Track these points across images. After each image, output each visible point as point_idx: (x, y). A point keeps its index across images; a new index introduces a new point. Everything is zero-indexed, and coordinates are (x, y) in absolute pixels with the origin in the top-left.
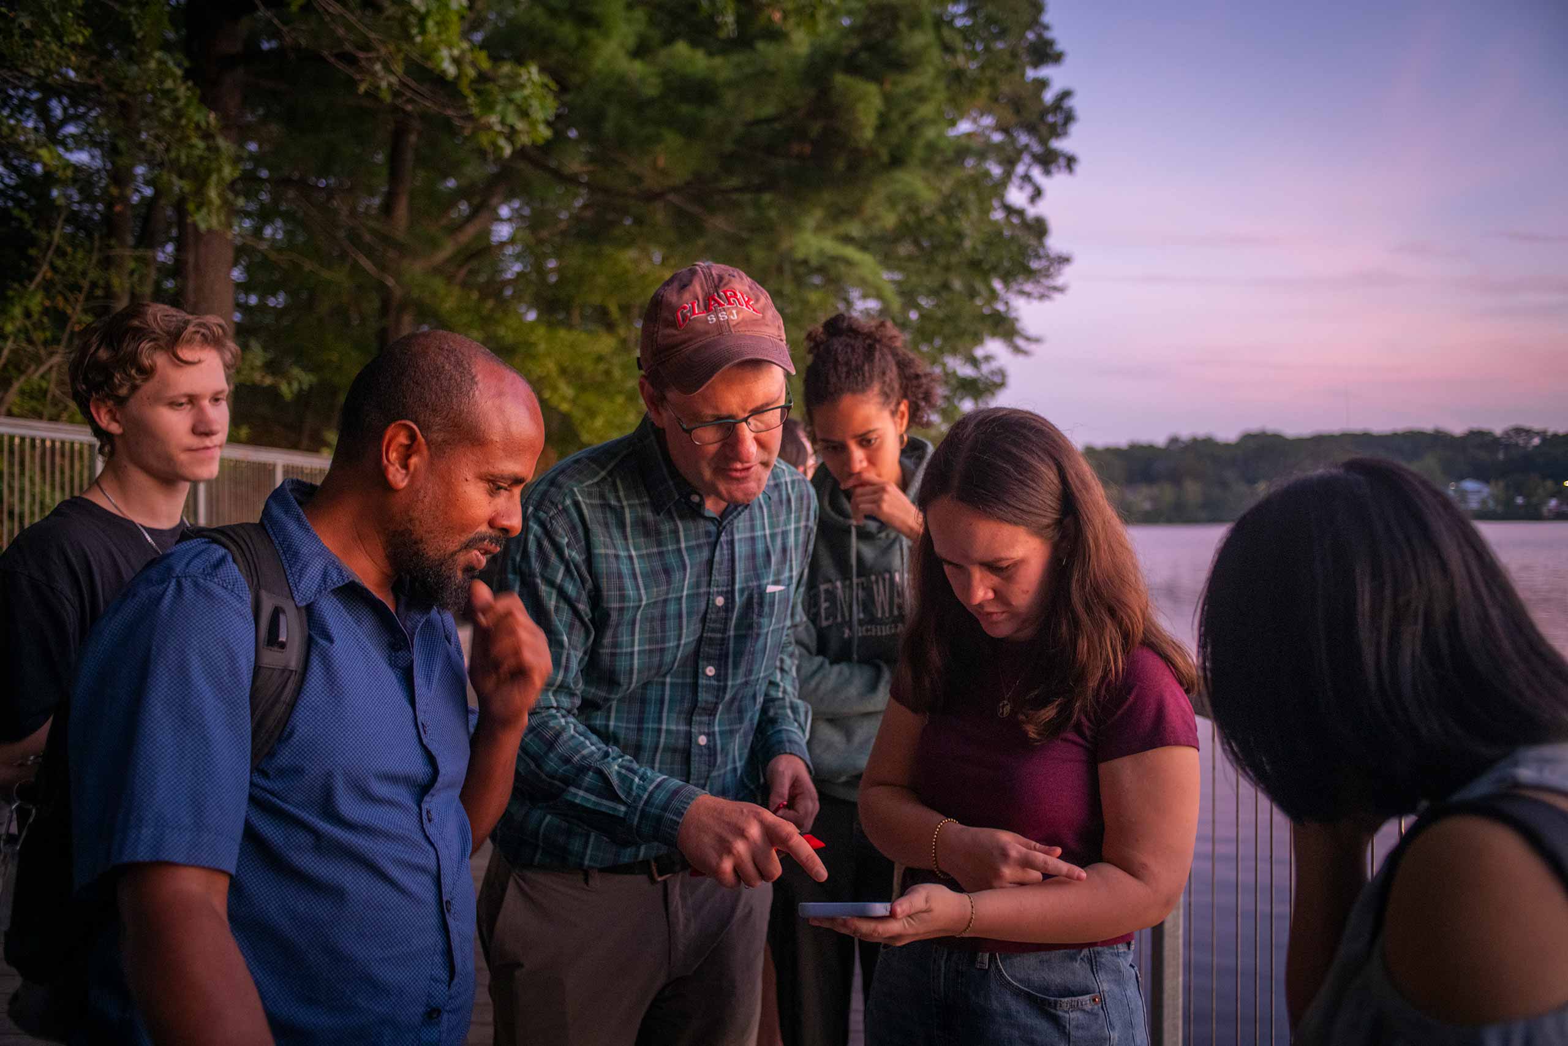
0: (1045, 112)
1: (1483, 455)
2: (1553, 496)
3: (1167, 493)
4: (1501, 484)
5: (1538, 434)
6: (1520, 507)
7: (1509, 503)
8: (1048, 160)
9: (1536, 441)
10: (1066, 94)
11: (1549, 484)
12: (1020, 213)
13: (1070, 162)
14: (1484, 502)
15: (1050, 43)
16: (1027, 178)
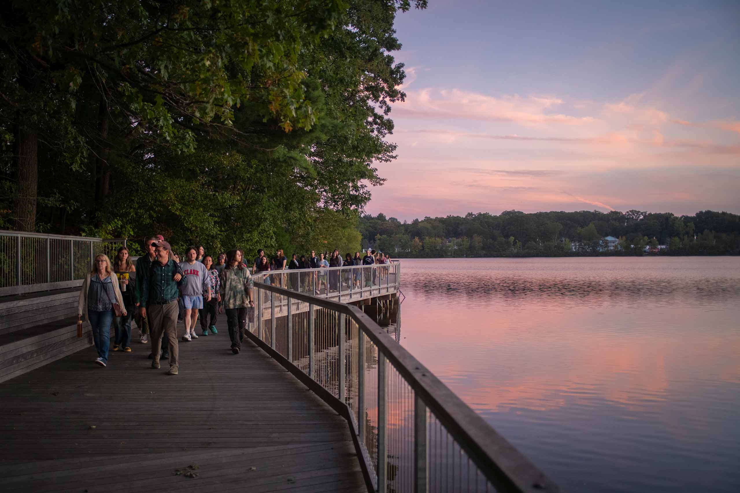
0: (392, 72)
1: (617, 224)
2: (647, 244)
3: (466, 242)
4: (624, 238)
5: (642, 213)
6: (632, 249)
7: (627, 247)
8: (393, 94)
9: (642, 217)
10: (401, 65)
11: (646, 238)
12: (381, 118)
13: (403, 96)
14: (616, 247)
15: (395, 40)
16: (384, 102)
